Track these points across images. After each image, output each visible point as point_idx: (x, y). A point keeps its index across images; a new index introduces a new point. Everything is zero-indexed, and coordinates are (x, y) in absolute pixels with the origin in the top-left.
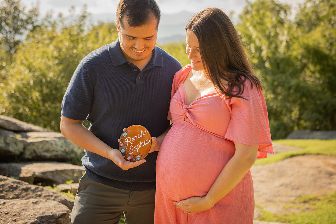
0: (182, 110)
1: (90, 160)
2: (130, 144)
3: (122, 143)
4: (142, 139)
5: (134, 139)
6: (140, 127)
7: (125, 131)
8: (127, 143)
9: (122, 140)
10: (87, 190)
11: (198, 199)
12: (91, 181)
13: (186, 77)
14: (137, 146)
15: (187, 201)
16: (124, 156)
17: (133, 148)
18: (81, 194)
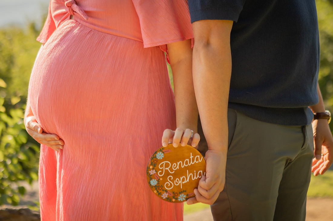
2: (167, 174)
3: (153, 169)
4: (191, 169)
5: (176, 166)
7: (160, 150)
8: (162, 170)
14: (181, 178)
16: (156, 191)
17: (173, 181)
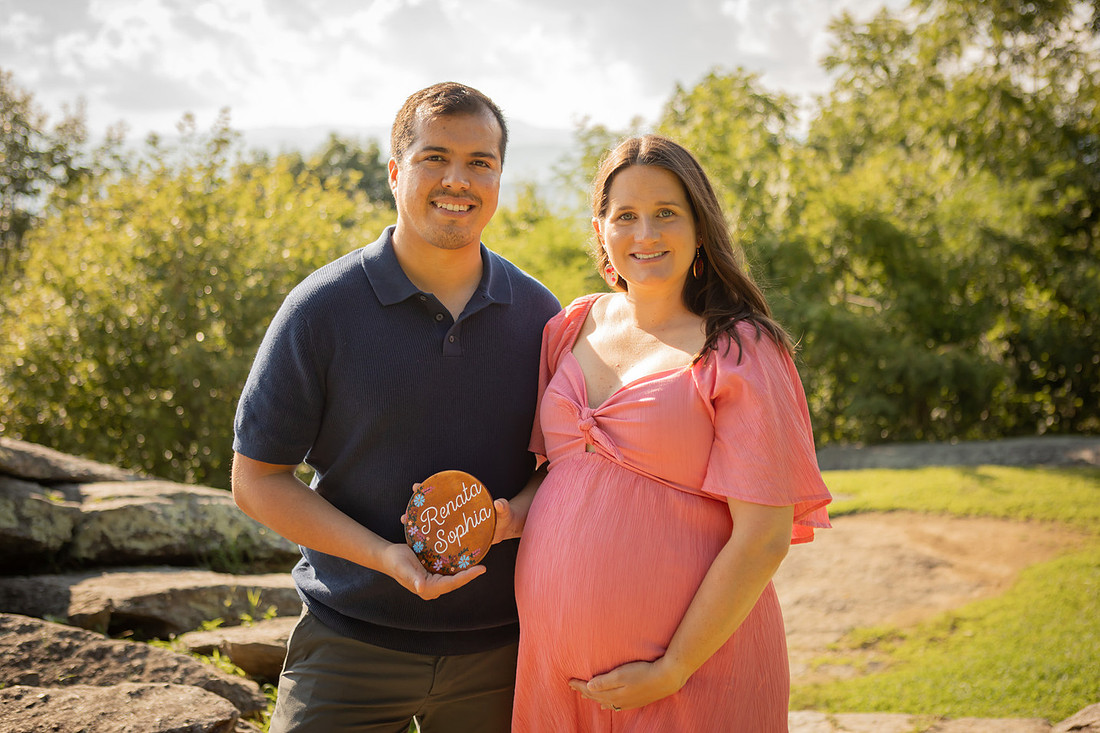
0: (581, 423)
1: (319, 576)
2: (435, 527)
3: (413, 525)
4: (469, 509)
5: (445, 511)
6: (458, 477)
7: (419, 492)
8: (426, 523)
9: (414, 518)
10: (314, 659)
11: (641, 667)
12: (324, 634)
13: (578, 331)
14: (457, 530)
15: (613, 675)
16: (424, 562)
17: (445, 537)
18: (296, 671)
